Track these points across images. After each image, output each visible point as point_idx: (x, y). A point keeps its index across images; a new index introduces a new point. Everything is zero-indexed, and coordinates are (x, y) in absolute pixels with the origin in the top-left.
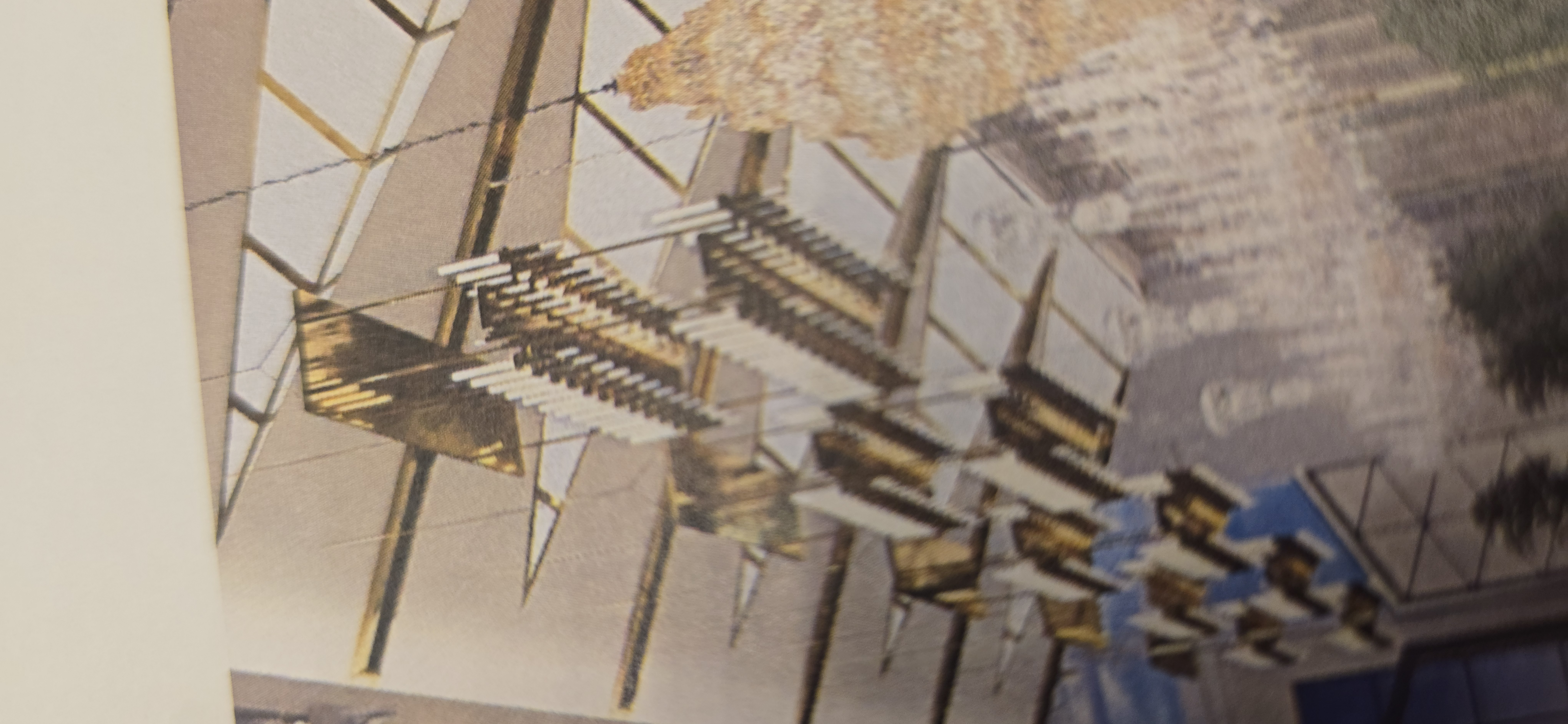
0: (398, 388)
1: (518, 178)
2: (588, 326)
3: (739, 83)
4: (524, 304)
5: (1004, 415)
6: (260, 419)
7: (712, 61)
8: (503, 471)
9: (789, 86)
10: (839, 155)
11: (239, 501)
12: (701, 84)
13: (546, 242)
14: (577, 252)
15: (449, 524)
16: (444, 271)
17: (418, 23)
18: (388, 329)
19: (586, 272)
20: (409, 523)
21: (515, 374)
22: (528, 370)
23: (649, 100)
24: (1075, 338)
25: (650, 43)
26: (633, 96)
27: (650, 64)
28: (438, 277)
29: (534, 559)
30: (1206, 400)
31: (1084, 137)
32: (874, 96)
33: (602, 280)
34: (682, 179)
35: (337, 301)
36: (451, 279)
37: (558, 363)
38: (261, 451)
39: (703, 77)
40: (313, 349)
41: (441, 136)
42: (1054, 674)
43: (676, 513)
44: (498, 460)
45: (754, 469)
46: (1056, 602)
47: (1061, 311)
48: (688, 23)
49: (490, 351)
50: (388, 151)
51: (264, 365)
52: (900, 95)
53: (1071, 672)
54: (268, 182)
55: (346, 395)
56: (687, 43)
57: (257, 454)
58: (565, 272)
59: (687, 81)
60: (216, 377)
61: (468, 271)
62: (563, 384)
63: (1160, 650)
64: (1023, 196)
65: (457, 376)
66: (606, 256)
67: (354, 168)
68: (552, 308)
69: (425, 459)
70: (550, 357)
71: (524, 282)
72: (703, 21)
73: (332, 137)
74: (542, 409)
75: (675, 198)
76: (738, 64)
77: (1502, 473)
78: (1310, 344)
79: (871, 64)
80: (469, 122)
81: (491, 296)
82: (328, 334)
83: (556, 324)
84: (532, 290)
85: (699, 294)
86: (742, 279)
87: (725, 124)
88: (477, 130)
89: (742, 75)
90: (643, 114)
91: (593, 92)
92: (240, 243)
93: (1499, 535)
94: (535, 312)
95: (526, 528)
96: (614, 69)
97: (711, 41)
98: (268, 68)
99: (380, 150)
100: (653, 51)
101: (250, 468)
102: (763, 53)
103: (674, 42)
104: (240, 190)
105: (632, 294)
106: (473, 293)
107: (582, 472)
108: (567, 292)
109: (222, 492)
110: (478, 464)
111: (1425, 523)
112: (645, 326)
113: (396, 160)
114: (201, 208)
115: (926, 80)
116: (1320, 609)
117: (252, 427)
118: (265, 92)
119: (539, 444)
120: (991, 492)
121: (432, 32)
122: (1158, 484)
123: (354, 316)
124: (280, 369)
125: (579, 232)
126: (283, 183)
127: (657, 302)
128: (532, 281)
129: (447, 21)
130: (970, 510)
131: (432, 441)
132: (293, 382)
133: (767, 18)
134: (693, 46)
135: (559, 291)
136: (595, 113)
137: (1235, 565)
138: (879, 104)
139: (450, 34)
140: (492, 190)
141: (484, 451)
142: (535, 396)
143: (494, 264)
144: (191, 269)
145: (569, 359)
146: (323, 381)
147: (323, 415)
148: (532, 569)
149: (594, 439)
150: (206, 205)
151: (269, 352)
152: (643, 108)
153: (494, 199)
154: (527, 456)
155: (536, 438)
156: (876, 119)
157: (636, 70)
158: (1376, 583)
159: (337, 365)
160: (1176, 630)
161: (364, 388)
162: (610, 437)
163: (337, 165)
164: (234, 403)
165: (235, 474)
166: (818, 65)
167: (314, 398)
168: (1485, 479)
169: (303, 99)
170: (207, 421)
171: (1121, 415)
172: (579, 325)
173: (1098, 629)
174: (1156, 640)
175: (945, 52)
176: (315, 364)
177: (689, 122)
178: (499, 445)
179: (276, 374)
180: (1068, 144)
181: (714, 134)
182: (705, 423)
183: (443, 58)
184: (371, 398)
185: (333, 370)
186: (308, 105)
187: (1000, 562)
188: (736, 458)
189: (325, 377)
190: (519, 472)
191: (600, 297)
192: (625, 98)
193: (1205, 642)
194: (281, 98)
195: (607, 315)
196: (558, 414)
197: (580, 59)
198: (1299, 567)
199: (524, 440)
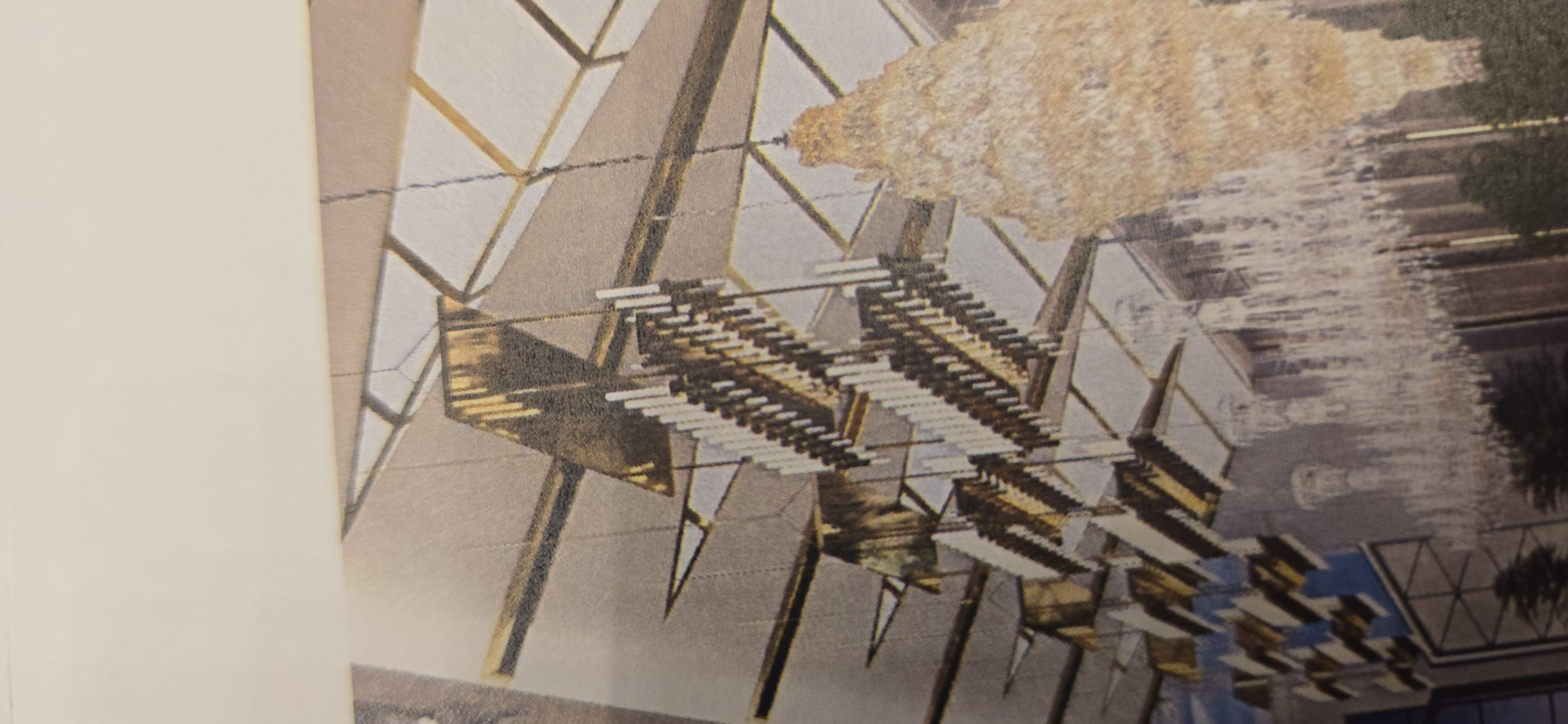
0: (548, 403)
1: (683, 214)
2: (745, 361)
3: (908, 155)
4: (683, 335)
5: (1129, 479)
6: (397, 421)
7: (883, 131)
8: (653, 490)
9: (955, 163)
10: (998, 233)
11: (368, 499)
12: (870, 150)
13: (708, 278)
14: (739, 291)
15: (594, 536)
16: (601, 295)
17: (585, 49)
18: (540, 344)
19: (747, 311)
20: (553, 533)
21: (670, 400)
22: (683, 397)
23: (819, 159)
24: (1195, 418)
25: (822, 105)
26: (802, 152)
27: (822, 124)
28: (596, 300)
29: (679, 575)
30: (1296, 480)
31: (1213, 246)
32: (1033, 184)
33: (762, 320)
34: (847, 236)
35: (486, 312)
36: (610, 304)
37: (715, 393)
38: (396, 452)
39: (874, 144)
40: (456, 357)
41: (604, 163)
42: (1154, 700)
43: (821, 542)
44: (649, 480)
45: (898, 508)
46: (1159, 640)
47: (1184, 393)
48: (861, 91)
49: (645, 376)
50: (547, 171)
51: (403, 367)
52: (1057, 186)
53: (1169, 699)
54: (415, 186)
55: (491, 405)
56: (860, 109)
57: (390, 454)
58: (726, 309)
59: (857, 146)
60: (349, 374)
61: (629, 297)
62: (718, 413)
63: (1240, 684)
64: (1160, 290)
65: (612, 397)
66: (767, 298)
67: (511, 183)
68: (711, 341)
69: (574, 472)
70: (705, 386)
71: (684, 314)
72: (876, 92)
73: (487, 148)
74: (696, 434)
75: (838, 252)
76: (908, 137)
77: (1519, 557)
78: (1382, 441)
79: (1032, 155)
80: (634, 154)
81: (650, 324)
82: (474, 344)
83: (714, 356)
84: (692, 323)
85: (855, 343)
86: (899, 334)
87: (890, 189)
88: (644, 163)
89: (911, 148)
90: (812, 170)
91: (763, 143)
92: (381, 243)
93: (1512, 605)
94: (693, 344)
95: (674, 546)
96: (786, 124)
97: (883, 111)
98: (419, 70)
99: (538, 168)
100: (826, 113)
101: (383, 467)
102: (932, 129)
103: (847, 108)
104: (383, 189)
105: (790, 337)
106: (632, 319)
107: (732, 496)
108: (726, 328)
109: (350, 488)
110: (628, 481)
111: (1458, 593)
112: (801, 368)
113: (555, 180)
114: (338, 203)
115: (1082, 177)
116: (1371, 656)
117: (386, 428)
118: (415, 94)
119: (691, 467)
120: (1113, 543)
121: (598, 60)
122: (1252, 546)
123: (506, 329)
124: (420, 372)
125: (742, 274)
126: (432, 189)
127: (813, 346)
128: (692, 314)
129: (616, 52)
130: (1094, 558)
131: (580, 456)
132: (433, 387)
133: (938, 98)
134: (865, 114)
135: (718, 327)
136: (762, 161)
137: (1307, 616)
138: (1037, 192)
139: (618, 64)
140: (657, 223)
141: (634, 470)
142: (690, 421)
143: (654, 294)
144: (325, 263)
145: (725, 391)
146: (468, 389)
147: (465, 422)
148: (677, 583)
149: (745, 466)
150: (344, 200)
151: (409, 354)
152: (812, 165)
153: (656, 232)
154: (678, 478)
155: (688, 461)
156: (1034, 205)
157: (808, 128)
158: (1417, 639)
159: (481, 374)
160: (1256, 668)
161: (510, 400)
162: (761, 467)
163: (491, 177)
164: (367, 401)
165: (366, 472)
166: (983, 149)
167: (456, 404)
168: (1505, 561)
169: (457, 107)
170: (337, 417)
171: (1226, 485)
172: (736, 360)
173: (1193, 665)
174: (1241, 676)
175: (1099, 154)
176: (459, 372)
177: (857, 183)
178: (651, 465)
179: (415, 378)
180: (1200, 249)
181: (879, 198)
182: (854, 462)
183: (610, 87)
184: (518, 410)
185: (478, 380)
186: (463, 114)
187: (1117, 604)
188: (881, 496)
189: (468, 385)
190: (670, 492)
191: (760, 336)
192: (796, 154)
193: (1278, 678)
194: (433, 103)
195: (764, 354)
196: (711, 441)
197: (752, 109)
198: (1358, 621)
199: (676, 462)
